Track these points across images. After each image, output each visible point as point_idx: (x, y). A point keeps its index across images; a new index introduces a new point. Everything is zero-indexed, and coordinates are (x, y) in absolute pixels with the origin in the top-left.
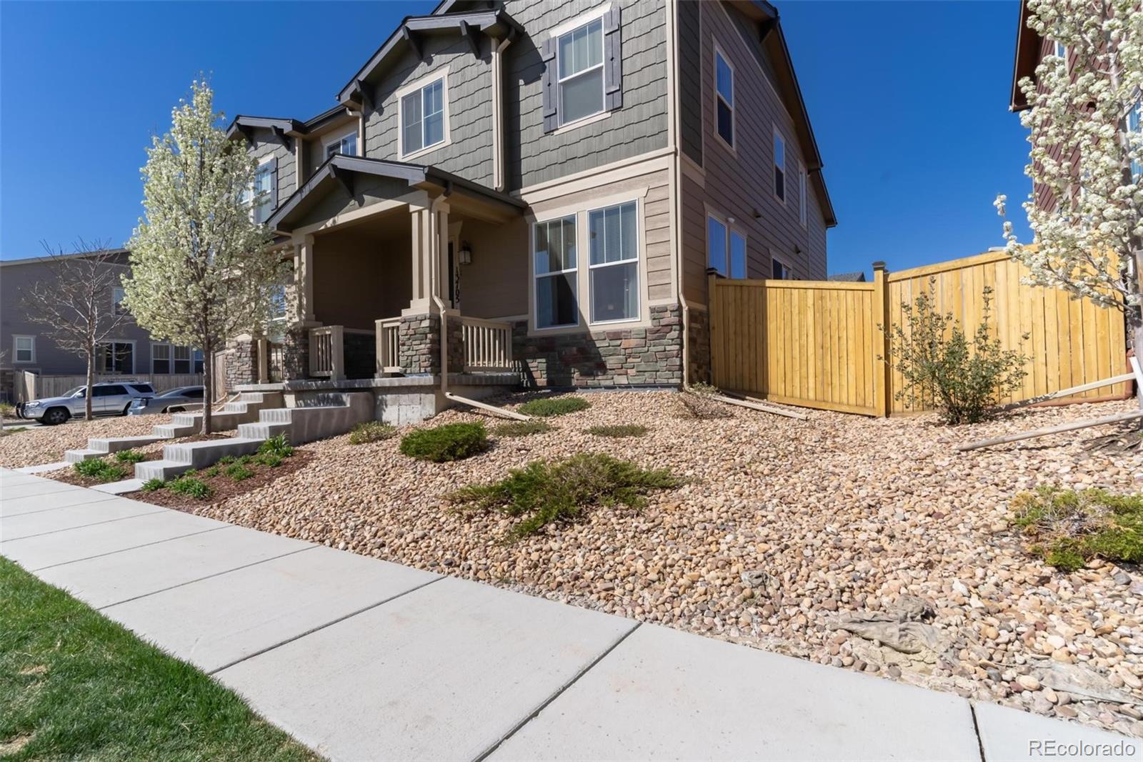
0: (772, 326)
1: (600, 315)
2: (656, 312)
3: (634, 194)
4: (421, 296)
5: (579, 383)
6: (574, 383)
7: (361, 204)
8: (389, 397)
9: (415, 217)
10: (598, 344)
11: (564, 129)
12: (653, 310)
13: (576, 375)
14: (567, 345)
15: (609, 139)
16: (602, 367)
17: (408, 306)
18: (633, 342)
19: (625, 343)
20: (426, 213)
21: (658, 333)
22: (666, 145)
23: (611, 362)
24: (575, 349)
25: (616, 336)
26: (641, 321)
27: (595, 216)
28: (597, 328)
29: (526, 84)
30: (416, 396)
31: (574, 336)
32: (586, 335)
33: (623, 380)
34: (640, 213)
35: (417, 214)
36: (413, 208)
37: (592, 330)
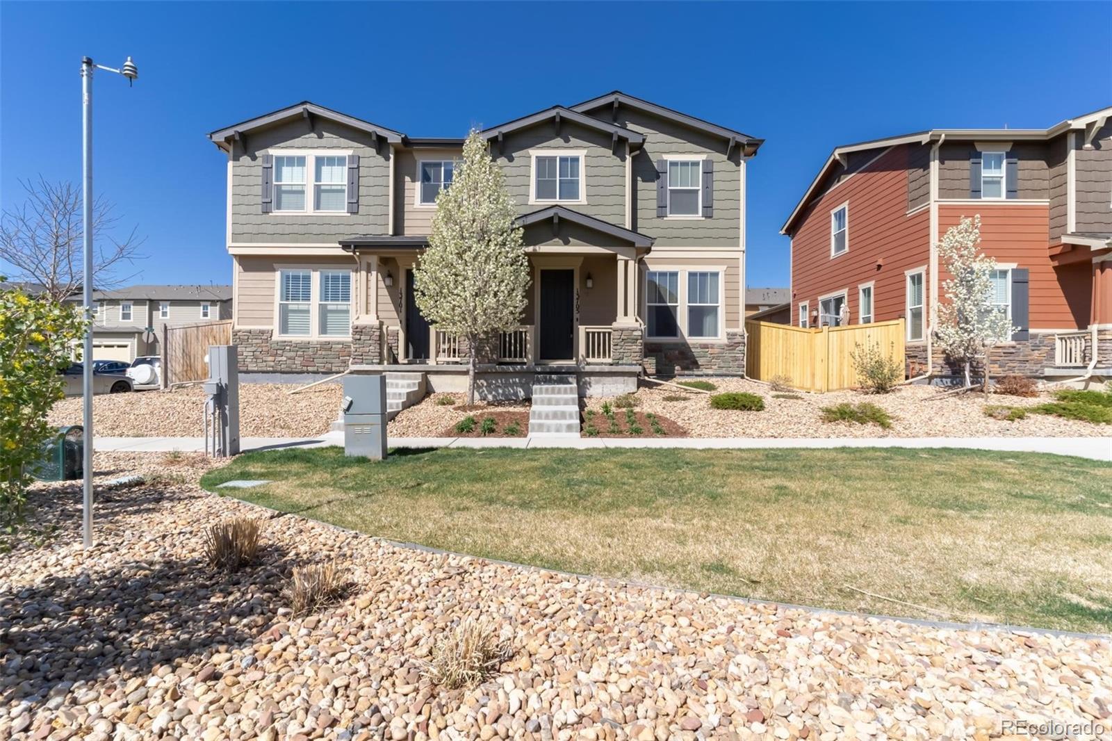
0: (762, 346)
1: (691, 333)
2: (731, 336)
3: (721, 269)
4: (626, 314)
5: (679, 372)
6: (676, 372)
7: (567, 243)
8: (592, 378)
9: (621, 265)
10: (693, 350)
11: (671, 217)
12: (728, 334)
13: (677, 368)
14: (671, 349)
15: (701, 233)
16: (695, 364)
17: (615, 321)
18: (716, 351)
19: (710, 351)
21: (732, 346)
22: (738, 246)
23: (701, 361)
24: (677, 352)
25: (705, 346)
26: (721, 338)
27: (692, 275)
28: (692, 341)
29: (643, 181)
31: (676, 344)
32: (685, 345)
33: (710, 372)
34: (721, 279)
35: (623, 262)
36: (619, 257)
37: (689, 342)
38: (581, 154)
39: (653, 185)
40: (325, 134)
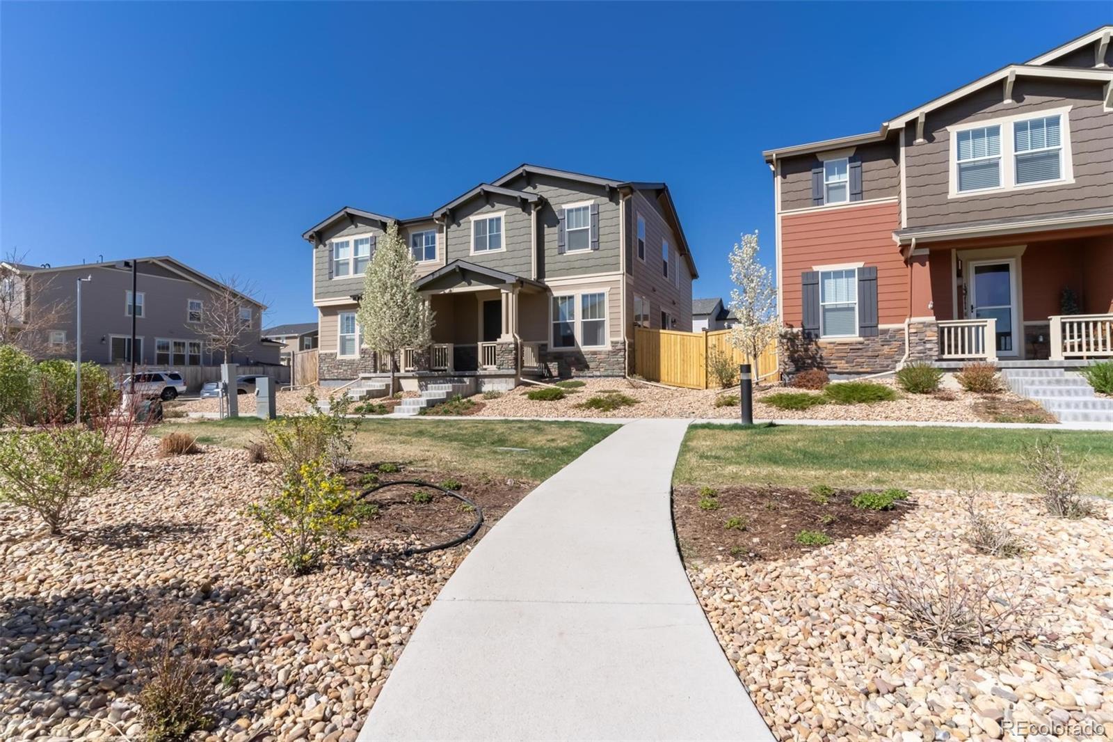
0: (662, 350)
1: (586, 343)
2: (614, 344)
3: (605, 290)
4: (507, 332)
5: (575, 374)
6: (573, 374)
7: (470, 284)
8: (486, 380)
9: (504, 296)
10: (585, 356)
11: (569, 253)
12: (612, 342)
13: (574, 370)
14: (569, 356)
15: (591, 262)
16: (587, 367)
17: (500, 337)
18: (603, 356)
19: (599, 357)
20: (510, 295)
21: (615, 352)
22: (619, 270)
23: (592, 365)
24: (573, 359)
25: (595, 353)
26: (606, 347)
27: (584, 297)
28: (585, 349)
29: (548, 227)
30: (504, 379)
31: (573, 352)
32: (579, 352)
33: (598, 374)
34: (607, 298)
35: (505, 294)
36: (502, 291)
37: (582, 350)
38: (502, 214)
39: (555, 230)
40: (359, 225)
